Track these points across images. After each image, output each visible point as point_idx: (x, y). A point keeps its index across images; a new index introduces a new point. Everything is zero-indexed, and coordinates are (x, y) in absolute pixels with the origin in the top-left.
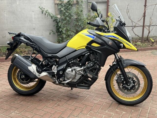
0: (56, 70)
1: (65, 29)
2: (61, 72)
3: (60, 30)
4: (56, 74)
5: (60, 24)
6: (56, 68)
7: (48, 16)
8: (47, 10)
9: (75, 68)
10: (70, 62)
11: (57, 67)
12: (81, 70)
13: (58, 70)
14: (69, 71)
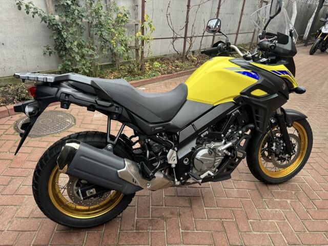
0: (176, 158)
1: (76, 43)
2: (186, 160)
3: (68, 46)
4: (175, 168)
5: (65, 34)
6: (175, 154)
7: (33, 16)
8: (30, 3)
10: (202, 135)
11: (177, 152)
12: (226, 149)
13: (180, 158)
14: (203, 156)
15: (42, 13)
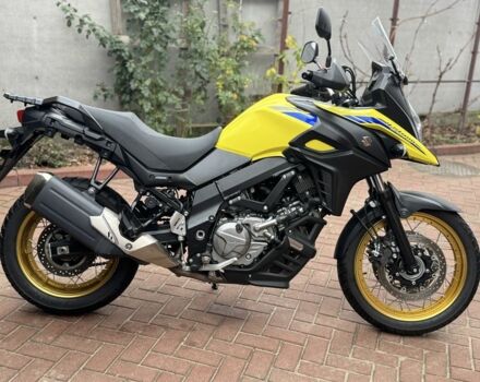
0: (184, 227)
1: (148, 82)
2: (201, 234)
3: (133, 85)
4: (183, 242)
5: (131, 66)
6: (183, 221)
9: (248, 219)
10: (231, 202)
11: (187, 218)
12: (267, 227)
13: (189, 227)
14: (227, 231)
15: (101, 31)
